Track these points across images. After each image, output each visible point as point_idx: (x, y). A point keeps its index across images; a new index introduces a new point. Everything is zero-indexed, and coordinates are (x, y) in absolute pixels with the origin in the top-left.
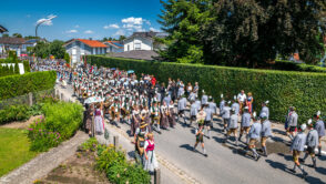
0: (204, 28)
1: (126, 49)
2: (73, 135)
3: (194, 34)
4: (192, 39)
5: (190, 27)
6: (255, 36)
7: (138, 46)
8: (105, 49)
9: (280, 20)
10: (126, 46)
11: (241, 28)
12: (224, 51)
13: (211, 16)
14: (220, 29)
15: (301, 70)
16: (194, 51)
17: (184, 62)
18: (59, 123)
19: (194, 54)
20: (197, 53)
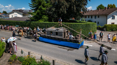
0: (48, 9)
3: (44, 11)
4: (44, 13)
5: (43, 8)
6: (66, 12)
9: (72, 7)
11: (61, 9)
13: (50, 5)
14: (54, 9)
15: (77, 22)
16: (45, 17)
17: (41, 21)
19: (45, 18)
20: (46, 18)
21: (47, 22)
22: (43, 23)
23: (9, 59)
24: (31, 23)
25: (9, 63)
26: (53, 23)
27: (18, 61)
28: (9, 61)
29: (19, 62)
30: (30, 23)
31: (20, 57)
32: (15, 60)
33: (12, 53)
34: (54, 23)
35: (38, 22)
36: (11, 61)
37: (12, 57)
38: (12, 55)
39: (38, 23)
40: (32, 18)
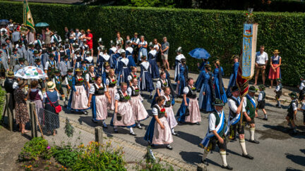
21: (170, 9)
23: (20, 151)
25: (21, 167)
26: (195, 14)
27: (55, 164)
28: (20, 161)
29: (59, 165)
30: (92, 10)
31: (60, 149)
32: (44, 158)
33: (29, 133)
34: (201, 15)
35: (128, 7)
36: (27, 160)
37: (31, 145)
38: (30, 138)
39: (128, 11)
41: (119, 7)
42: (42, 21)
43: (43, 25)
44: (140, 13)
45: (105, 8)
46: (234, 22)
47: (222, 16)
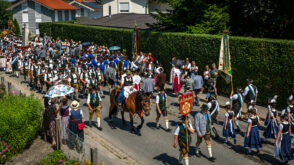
1: (106, 13)
2: (28, 146)
7: (125, 7)
8: (74, 12)
10: (105, 7)
12: (263, 13)
16: (214, 15)
17: (199, 33)
18: (6, 127)
19: (215, 19)
20: (220, 17)
22: (204, 40)
24: (160, 39)
35: (184, 34)
39: (183, 37)
40: (164, 15)
41: (176, 34)
42: (115, 45)
43: (116, 48)
44: (193, 40)
45: (164, 34)
46: (279, 51)
47: (267, 45)
